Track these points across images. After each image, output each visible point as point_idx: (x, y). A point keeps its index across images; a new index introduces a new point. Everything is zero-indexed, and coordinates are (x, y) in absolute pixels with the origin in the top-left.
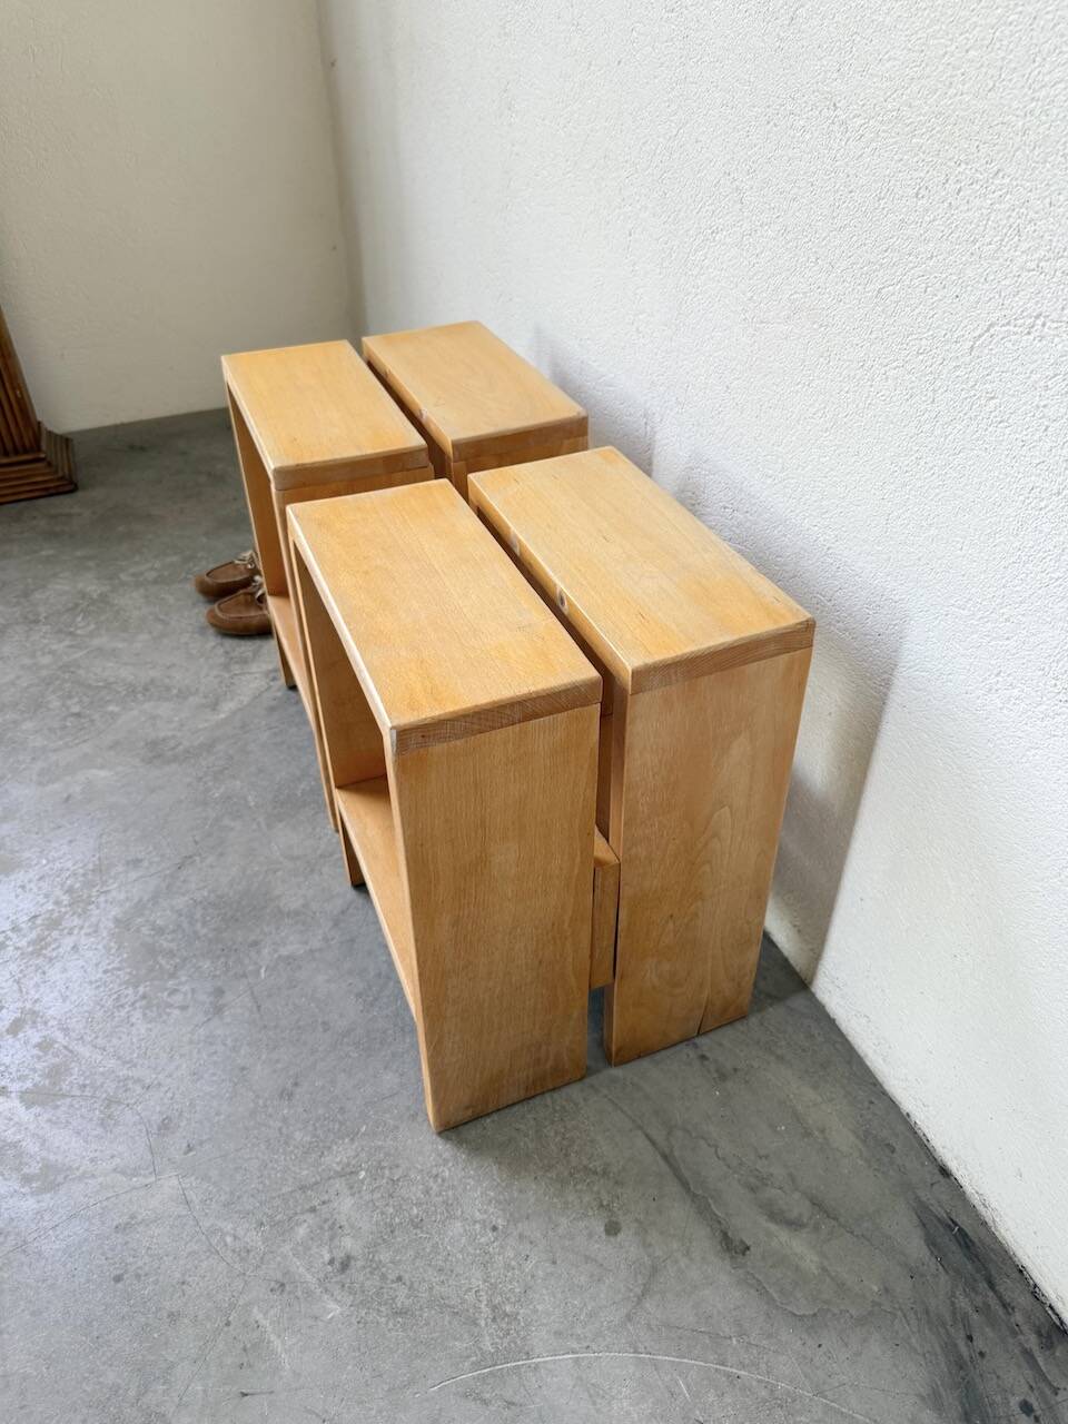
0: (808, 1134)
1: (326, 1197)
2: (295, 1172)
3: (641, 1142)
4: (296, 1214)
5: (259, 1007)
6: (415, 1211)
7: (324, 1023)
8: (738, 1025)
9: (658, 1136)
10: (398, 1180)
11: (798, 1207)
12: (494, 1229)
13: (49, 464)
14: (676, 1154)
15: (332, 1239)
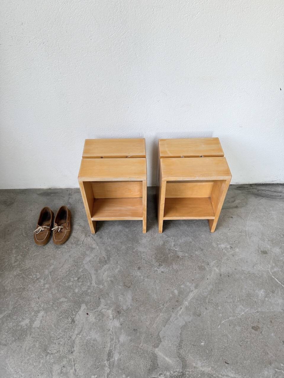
2: (216, 251)
6: (225, 238)
12: (229, 230)
15: (227, 248)
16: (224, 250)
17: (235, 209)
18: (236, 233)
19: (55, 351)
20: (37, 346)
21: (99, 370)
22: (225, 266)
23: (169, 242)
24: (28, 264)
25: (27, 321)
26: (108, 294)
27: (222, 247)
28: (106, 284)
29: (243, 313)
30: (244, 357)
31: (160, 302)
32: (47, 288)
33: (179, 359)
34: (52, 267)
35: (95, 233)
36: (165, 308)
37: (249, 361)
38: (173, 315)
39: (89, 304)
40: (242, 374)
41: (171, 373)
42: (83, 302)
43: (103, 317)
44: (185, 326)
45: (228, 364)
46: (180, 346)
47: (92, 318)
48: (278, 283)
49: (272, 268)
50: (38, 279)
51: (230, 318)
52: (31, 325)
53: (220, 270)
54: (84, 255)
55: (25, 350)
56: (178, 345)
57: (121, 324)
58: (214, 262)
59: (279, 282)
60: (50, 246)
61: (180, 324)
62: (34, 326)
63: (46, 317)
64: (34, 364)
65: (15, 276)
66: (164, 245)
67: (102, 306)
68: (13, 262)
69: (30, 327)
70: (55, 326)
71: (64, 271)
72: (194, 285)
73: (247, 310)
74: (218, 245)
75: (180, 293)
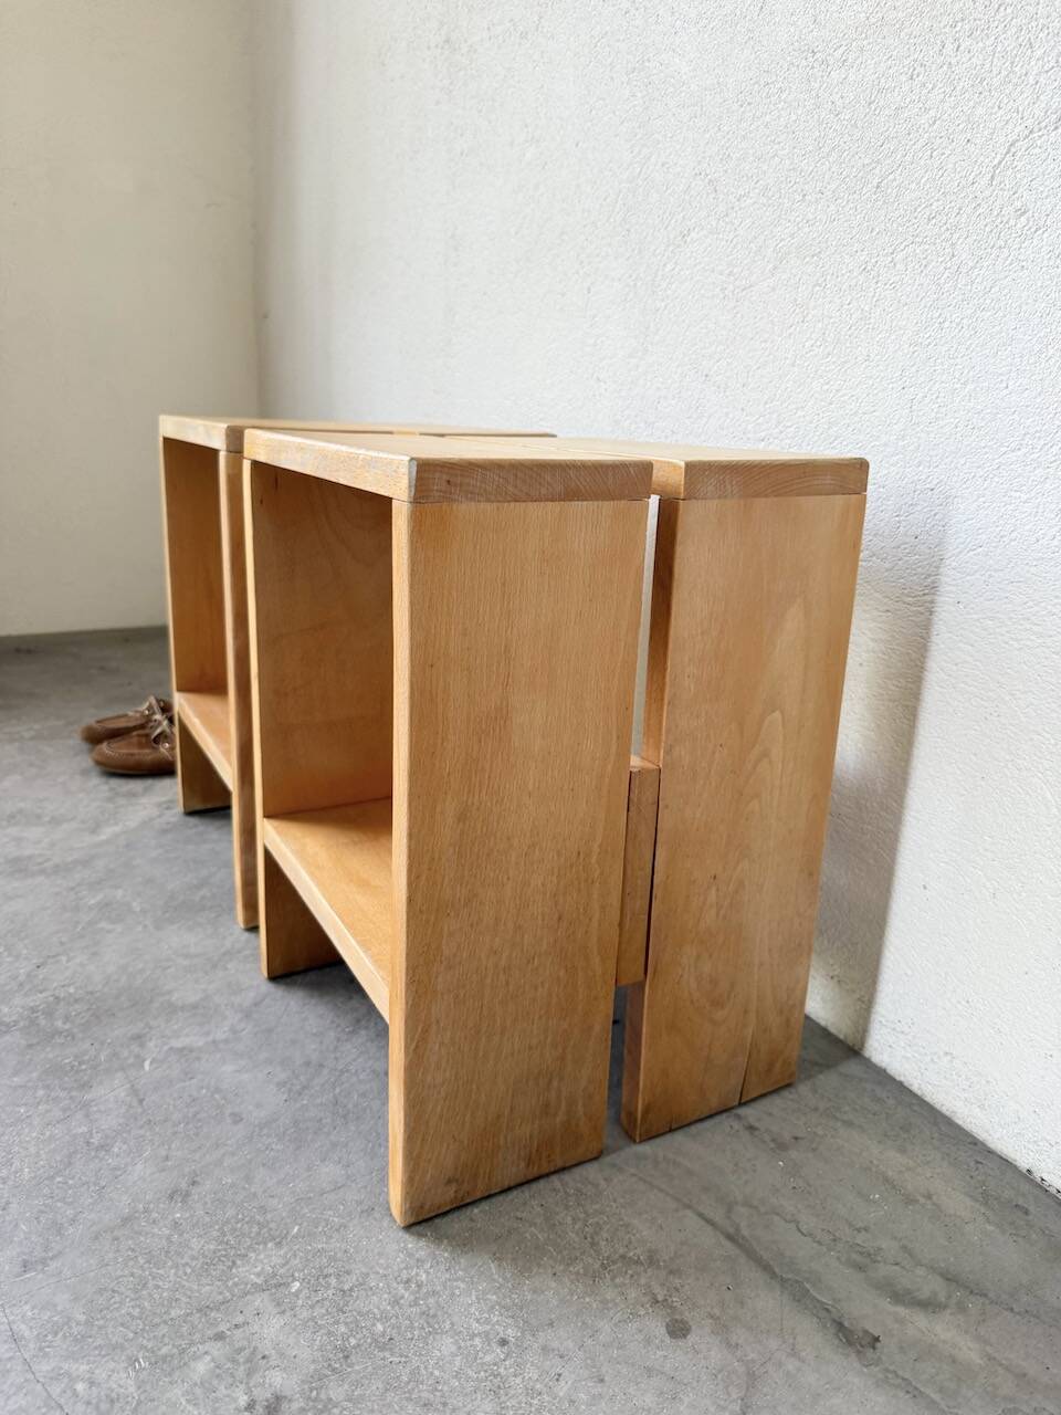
0: (909, 1200)
1: (240, 1319)
2: (191, 1290)
3: (691, 1220)
4: (192, 1344)
5: (141, 1101)
6: (380, 1327)
7: (233, 1114)
8: (785, 1093)
9: (718, 1215)
10: (351, 1290)
11: (931, 1286)
12: (503, 1342)
14: (745, 1232)
15: (249, 1374)
16: (217, 1349)
17: (811, 1335)
35: (189, 814)
74: (274, 1285)
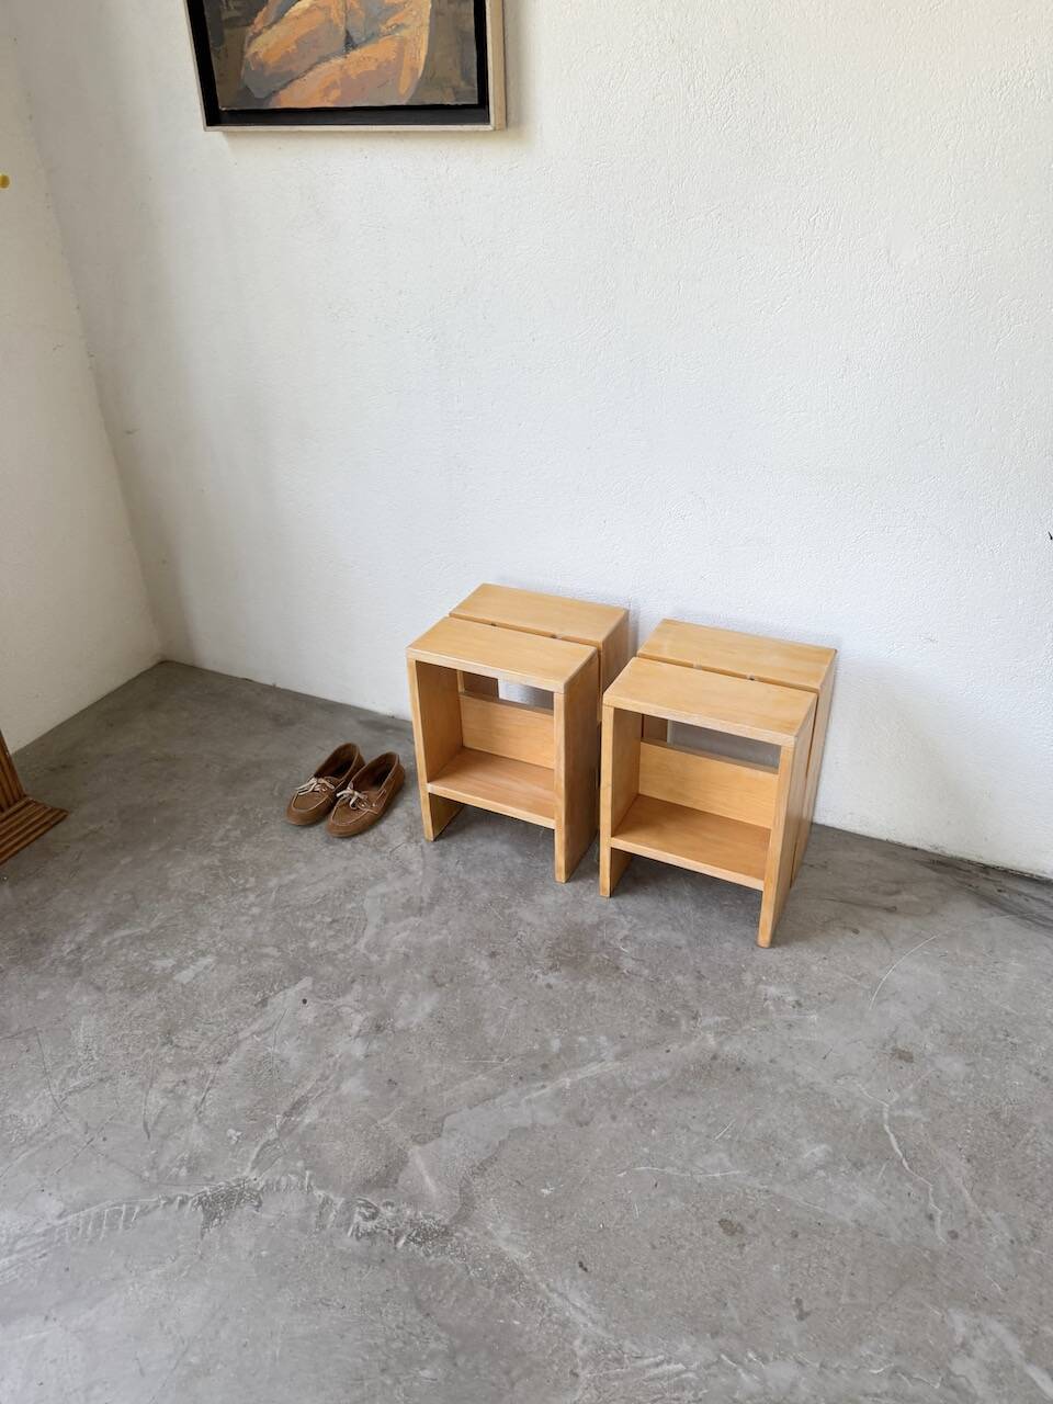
3: (829, 903)
9: (831, 897)
13: (37, 804)
14: (843, 898)
15: (784, 1001)
18: (841, 976)
19: (187, 1044)
20: (158, 1018)
21: (252, 1125)
22: (746, 1041)
23: (616, 926)
24: (246, 853)
25: (169, 963)
26: (379, 981)
27: (769, 994)
28: (388, 957)
29: (717, 1175)
30: (645, 1278)
31: (497, 1050)
32: (253, 916)
33: (457, 1195)
34: (292, 877)
35: (435, 840)
36: (500, 1068)
37: (652, 1294)
38: (512, 1092)
39: (322, 983)
40: (610, 1316)
41: (416, 1215)
42: (312, 973)
43: (334, 1023)
44: (526, 1129)
45: (586, 1270)
46: (481, 1169)
47: (308, 1014)
48: (892, 1149)
49: (902, 1104)
50: (245, 890)
51: (669, 1170)
52: (171, 974)
53: (721, 1044)
54: (380, 877)
55: (130, 1015)
56: (478, 1164)
57: (367, 1056)
58: (717, 1018)
59: (898, 1150)
60: (317, 832)
61: (516, 1122)
62: (175, 978)
63: (213, 970)
64: (131, 1049)
65: (202, 868)
66: (597, 926)
67: (349, 998)
68: (216, 838)
69: (168, 976)
70: (219, 995)
71: (312, 894)
72: (618, 1048)
73: (738, 1172)
75: (568, 1050)
